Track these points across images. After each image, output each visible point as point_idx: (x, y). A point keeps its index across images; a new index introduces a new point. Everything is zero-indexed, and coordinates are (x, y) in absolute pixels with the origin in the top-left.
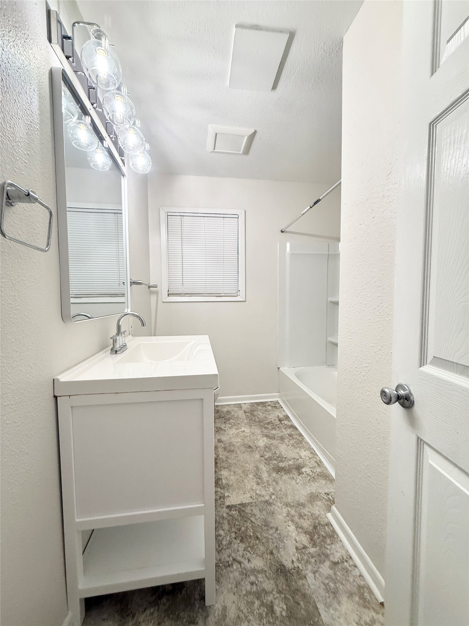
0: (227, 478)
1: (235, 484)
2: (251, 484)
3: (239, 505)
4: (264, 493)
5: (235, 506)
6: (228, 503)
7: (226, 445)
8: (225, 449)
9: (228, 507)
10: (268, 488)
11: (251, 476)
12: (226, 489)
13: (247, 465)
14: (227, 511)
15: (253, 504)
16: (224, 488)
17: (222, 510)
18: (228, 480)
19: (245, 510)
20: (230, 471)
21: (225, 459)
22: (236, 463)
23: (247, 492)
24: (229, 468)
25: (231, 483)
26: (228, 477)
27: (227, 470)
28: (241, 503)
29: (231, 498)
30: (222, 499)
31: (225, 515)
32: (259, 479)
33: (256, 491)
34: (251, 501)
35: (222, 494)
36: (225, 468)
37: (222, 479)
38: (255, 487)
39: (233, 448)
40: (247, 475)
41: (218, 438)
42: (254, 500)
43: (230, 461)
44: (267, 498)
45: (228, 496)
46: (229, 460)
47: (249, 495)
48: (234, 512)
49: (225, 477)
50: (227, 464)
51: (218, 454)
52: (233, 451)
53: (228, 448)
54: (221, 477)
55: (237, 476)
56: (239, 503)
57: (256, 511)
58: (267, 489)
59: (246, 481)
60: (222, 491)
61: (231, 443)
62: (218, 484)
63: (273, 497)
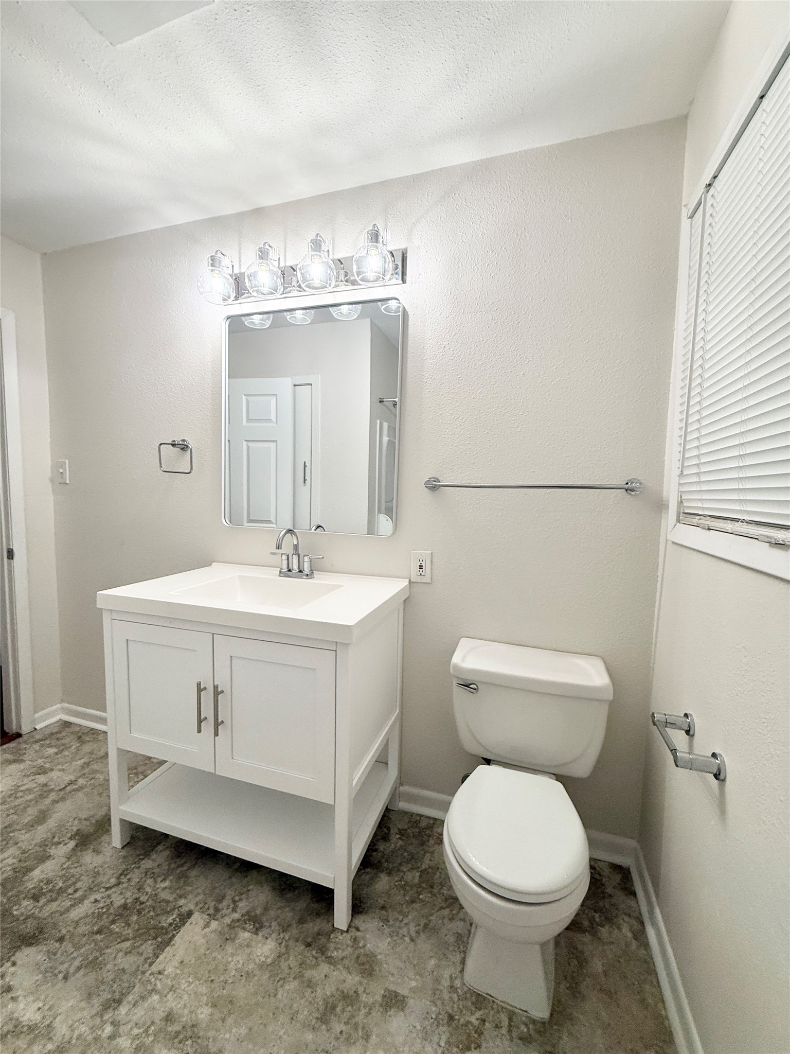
0: (248, 946)
1: (220, 957)
2: (185, 997)
3: (174, 936)
4: (139, 1013)
5: (178, 928)
6: (196, 916)
7: (363, 1011)
8: (349, 998)
9: (190, 914)
10: (137, 1037)
11: (204, 1013)
12: (226, 929)
13: (243, 1031)
14: (184, 910)
15: (147, 966)
16: (231, 926)
17: (195, 902)
18: (241, 946)
19: (154, 942)
20: (262, 966)
21: (308, 974)
22: (273, 1000)
23: (178, 972)
24: (272, 967)
25: (230, 949)
26: (247, 951)
27: (269, 961)
28: (173, 942)
29: (198, 929)
30: (211, 911)
31: (182, 902)
32: (178, 1033)
33: (161, 998)
34: (154, 968)
35: (222, 917)
36: (279, 957)
37: (257, 934)
38: (172, 1002)
39: (338, 1027)
40: (214, 1006)
41: (411, 1002)
42: (150, 974)
43: (293, 985)
44: (123, 1010)
45: (207, 925)
46: (296, 983)
47: (169, 970)
48: (170, 920)
49: (253, 944)
50: (287, 971)
51: (339, 966)
52: (323, 1019)
53: (343, 1010)
54: (260, 934)
55: (233, 973)
56: (176, 938)
57: (128, 962)
58: (136, 1031)
59: (204, 989)
60: (227, 920)
61: (367, 1037)
62: (249, 920)
63: (108, 1029)
